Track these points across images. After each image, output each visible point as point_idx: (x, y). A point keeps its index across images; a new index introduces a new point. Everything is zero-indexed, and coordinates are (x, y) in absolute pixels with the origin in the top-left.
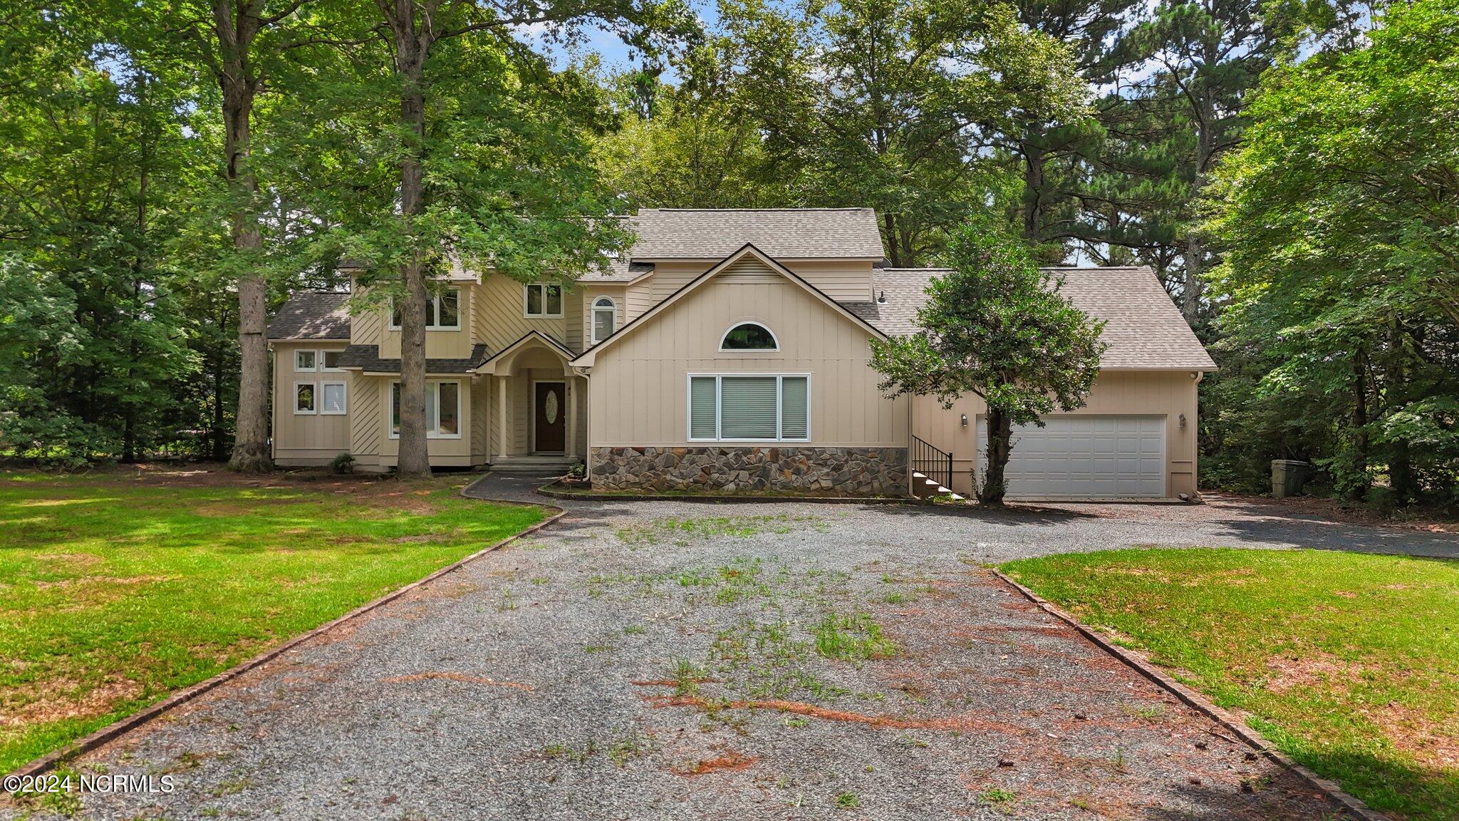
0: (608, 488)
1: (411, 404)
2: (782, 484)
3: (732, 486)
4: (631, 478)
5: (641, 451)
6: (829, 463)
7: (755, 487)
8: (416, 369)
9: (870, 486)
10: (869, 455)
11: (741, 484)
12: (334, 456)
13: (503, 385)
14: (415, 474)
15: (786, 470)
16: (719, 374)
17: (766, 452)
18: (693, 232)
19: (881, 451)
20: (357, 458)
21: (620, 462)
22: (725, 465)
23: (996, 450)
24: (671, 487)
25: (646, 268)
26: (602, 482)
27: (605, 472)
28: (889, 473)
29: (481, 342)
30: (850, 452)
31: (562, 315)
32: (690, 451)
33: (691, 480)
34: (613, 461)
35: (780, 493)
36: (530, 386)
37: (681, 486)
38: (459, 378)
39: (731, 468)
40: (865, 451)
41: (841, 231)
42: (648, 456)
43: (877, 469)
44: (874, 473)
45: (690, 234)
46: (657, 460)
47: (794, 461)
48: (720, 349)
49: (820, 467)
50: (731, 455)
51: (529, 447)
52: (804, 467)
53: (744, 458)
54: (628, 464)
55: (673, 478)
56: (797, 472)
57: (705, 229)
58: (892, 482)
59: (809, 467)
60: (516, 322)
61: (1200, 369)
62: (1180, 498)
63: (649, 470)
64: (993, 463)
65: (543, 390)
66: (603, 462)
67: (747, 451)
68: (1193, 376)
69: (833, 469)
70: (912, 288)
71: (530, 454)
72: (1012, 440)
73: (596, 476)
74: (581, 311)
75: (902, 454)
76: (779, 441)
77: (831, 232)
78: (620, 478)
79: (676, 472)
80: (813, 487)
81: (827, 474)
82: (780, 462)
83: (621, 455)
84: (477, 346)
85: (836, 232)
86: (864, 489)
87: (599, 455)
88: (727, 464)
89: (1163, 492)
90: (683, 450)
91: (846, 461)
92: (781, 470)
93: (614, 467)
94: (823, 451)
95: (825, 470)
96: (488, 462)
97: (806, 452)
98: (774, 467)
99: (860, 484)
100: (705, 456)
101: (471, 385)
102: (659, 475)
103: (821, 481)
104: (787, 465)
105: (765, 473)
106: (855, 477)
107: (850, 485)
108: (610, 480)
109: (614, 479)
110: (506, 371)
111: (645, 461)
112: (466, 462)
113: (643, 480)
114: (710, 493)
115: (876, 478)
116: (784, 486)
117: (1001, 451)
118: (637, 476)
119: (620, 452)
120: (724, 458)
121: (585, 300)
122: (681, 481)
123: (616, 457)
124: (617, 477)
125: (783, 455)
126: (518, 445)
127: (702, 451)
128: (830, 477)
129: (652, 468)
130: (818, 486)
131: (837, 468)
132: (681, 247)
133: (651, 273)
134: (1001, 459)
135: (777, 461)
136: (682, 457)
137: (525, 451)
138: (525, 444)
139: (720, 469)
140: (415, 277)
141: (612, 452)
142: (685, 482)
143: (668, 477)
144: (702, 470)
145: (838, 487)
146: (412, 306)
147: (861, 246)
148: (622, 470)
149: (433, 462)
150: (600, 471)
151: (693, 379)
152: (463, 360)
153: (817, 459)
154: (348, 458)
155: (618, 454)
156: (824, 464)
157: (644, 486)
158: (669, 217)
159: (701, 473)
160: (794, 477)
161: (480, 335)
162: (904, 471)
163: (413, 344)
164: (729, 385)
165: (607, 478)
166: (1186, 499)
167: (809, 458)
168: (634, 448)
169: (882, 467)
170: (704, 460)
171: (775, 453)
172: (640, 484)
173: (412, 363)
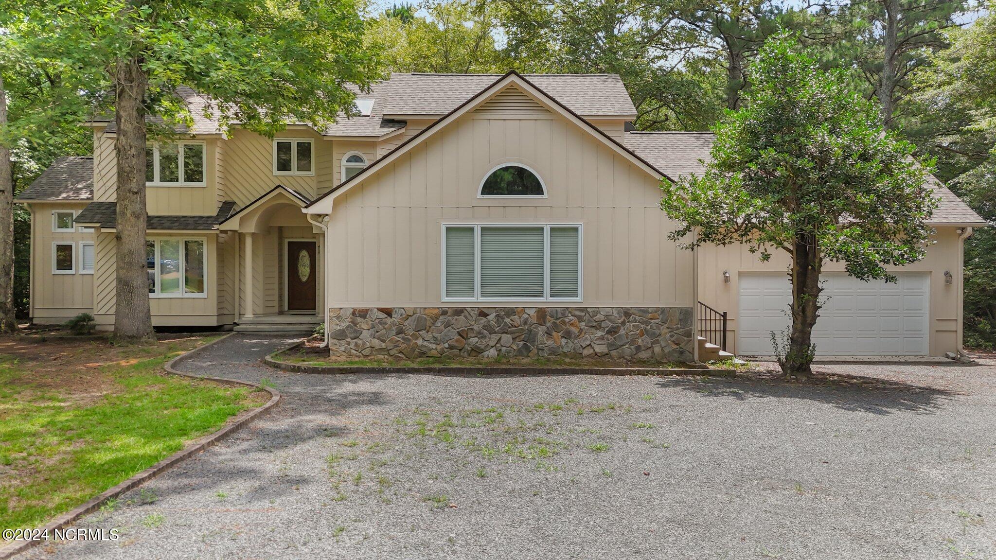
0: (350, 355)
1: (127, 260)
2: (549, 350)
3: (493, 352)
4: (376, 343)
5: (388, 312)
6: (603, 325)
7: (520, 352)
8: (133, 220)
9: (650, 351)
10: (649, 316)
11: (504, 349)
12: (74, 315)
13: (249, 242)
14: (133, 339)
15: (554, 334)
16: (478, 225)
17: (532, 312)
18: (445, 92)
19: (663, 311)
20: (96, 318)
21: (363, 324)
22: (484, 327)
23: (804, 311)
24: (422, 354)
25: (397, 125)
26: (343, 349)
27: (346, 336)
28: (672, 336)
29: (229, 200)
30: (627, 313)
31: (312, 173)
32: (444, 312)
33: (446, 345)
34: (355, 325)
35: (549, 360)
36: (281, 245)
37: (434, 352)
38: (204, 235)
39: (492, 332)
40: (645, 311)
41: (590, 93)
42: (396, 318)
43: (657, 332)
44: (655, 337)
45: (442, 94)
46: (406, 323)
47: (564, 323)
48: (479, 195)
49: (593, 330)
50: (492, 317)
51: (281, 306)
52: (575, 330)
53: (507, 320)
54: (373, 327)
55: (425, 343)
56: (568, 335)
57: (457, 90)
58: (675, 347)
59: (581, 330)
60: (265, 179)
61: (970, 224)
62: (947, 356)
63: (398, 334)
64: (799, 326)
65: (295, 249)
66: (344, 325)
67: (510, 312)
68: (959, 232)
69: (609, 332)
70: (661, 149)
71: (281, 313)
72: (822, 297)
73: (335, 341)
74: (331, 167)
75: (686, 315)
76: (547, 300)
77: (581, 94)
78: (364, 343)
79: (429, 336)
80: (586, 352)
81: (602, 338)
82: (548, 324)
83: (364, 317)
84: (225, 203)
85: (585, 94)
86: (643, 355)
87: (338, 317)
88: (487, 327)
89: (925, 351)
90: (436, 311)
91: (623, 323)
92: (549, 334)
93: (355, 331)
94: (597, 311)
95: (600, 333)
96: (236, 321)
97: (578, 313)
98: (541, 330)
99: (638, 348)
100: (462, 317)
101: (218, 242)
102: (409, 340)
103: (595, 346)
104: (555, 327)
105: (531, 337)
106: (633, 341)
107: (627, 350)
108: (352, 346)
109: (356, 345)
110: (251, 227)
111: (394, 324)
112: (213, 322)
113: (390, 346)
114: (469, 362)
115: (657, 342)
116: (553, 352)
117: (809, 312)
118: (384, 341)
119: (363, 313)
120: (483, 320)
121: (335, 156)
122: (434, 346)
123: (359, 319)
124: (360, 342)
125: (552, 316)
126: (268, 304)
127: (459, 312)
128: (605, 342)
129: (400, 332)
130: (591, 351)
131: (612, 331)
132: (434, 105)
133: (403, 130)
134: (809, 320)
135: (545, 322)
136: (435, 319)
137: (276, 310)
138: (276, 304)
139: (480, 333)
140: (130, 115)
141: (354, 314)
142: (439, 347)
143: (420, 342)
144: (459, 334)
145: (614, 353)
146: (127, 148)
147: (612, 105)
148: (366, 334)
149: (156, 322)
150: (340, 335)
151: (449, 230)
152: (209, 217)
153: (589, 321)
154: (87, 318)
155: (361, 316)
156: (598, 327)
157: (392, 352)
158: (421, 80)
159: (457, 337)
160: (564, 341)
161: (229, 192)
162: (689, 334)
163: (129, 191)
164: (489, 236)
165: (349, 344)
166: (953, 358)
167: (580, 319)
168: (379, 309)
169: (664, 330)
170: (461, 322)
171: (542, 314)
172: (387, 351)
173: (128, 213)
